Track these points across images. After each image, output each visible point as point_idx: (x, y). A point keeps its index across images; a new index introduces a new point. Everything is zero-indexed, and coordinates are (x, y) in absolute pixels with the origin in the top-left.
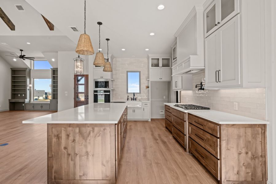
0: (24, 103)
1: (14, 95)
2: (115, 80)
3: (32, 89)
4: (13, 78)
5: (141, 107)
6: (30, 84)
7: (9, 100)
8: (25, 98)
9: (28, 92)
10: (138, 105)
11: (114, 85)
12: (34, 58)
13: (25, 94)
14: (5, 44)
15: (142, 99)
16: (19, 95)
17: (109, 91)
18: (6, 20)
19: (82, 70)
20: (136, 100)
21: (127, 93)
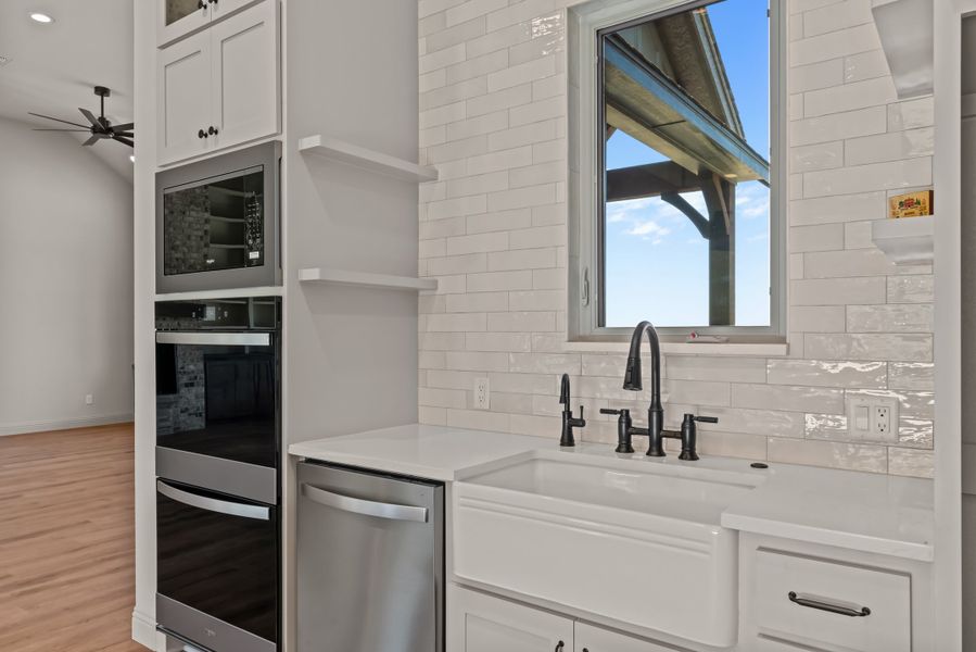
20: (689, 454)
21: (566, 338)
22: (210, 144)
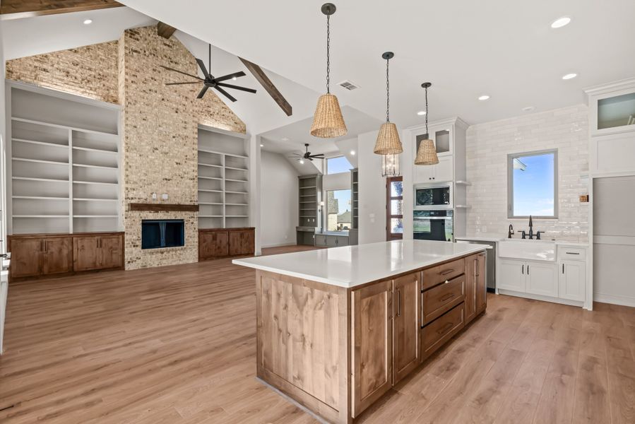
0: (313, 233)
1: (303, 221)
2: (473, 184)
3: (324, 209)
4: (302, 191)
5: (552, 259)
6: (322, 201)
7: (297, 228)
8: (315, 225)
9: (319, 214)
10: (538, 255)
11: (468, 195)
12: (322, 155)
13: (316, 218)
14: (285, 139)
15: (562, 234)
16: (309, 220)
17: (443, 213)
18: (281, 101)
19: (396, 166)
20: (538, 238)
21: (507, 217)
22: (432, 181)
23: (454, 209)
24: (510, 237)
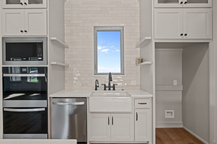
20: (114, 89)
21: (94, 74)
22: (24, 34)
23: (48, 66)
24: (96, 89)
